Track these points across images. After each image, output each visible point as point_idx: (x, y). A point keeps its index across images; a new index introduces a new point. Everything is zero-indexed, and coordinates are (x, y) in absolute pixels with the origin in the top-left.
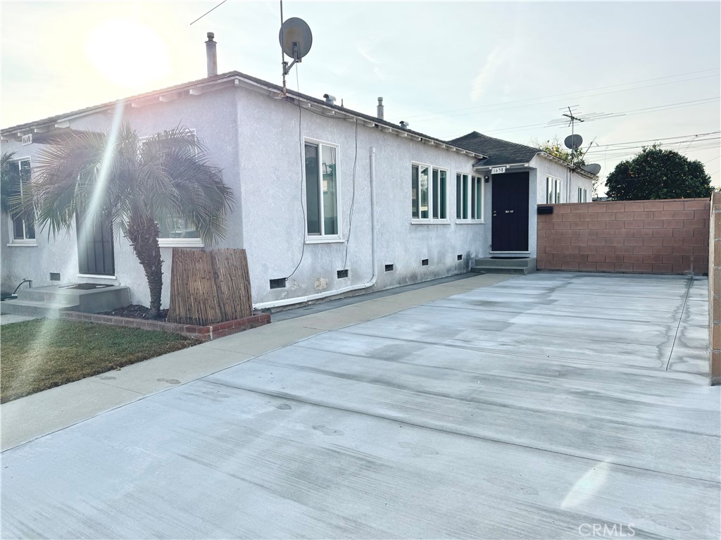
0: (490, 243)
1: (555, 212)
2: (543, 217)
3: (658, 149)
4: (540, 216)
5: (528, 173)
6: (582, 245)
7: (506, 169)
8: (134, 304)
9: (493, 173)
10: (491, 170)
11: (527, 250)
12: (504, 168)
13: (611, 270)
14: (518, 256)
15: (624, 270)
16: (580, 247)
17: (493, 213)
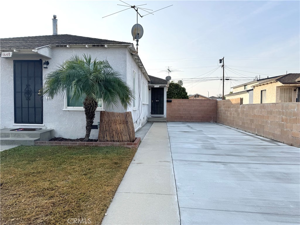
0: (151, 112)
1: (172, 102)
2: (169, 103)
3: (173, 82)
4: (167, 103)
5: (163, 88)
6: (180, 113)
7: (160, 86)
8: (57, 137)
9: (155, 87)
10: (154, 86)
11: (163, 114)
12: (159, 86)
13: (190, 121)
14: (160, 116)
15: (194, 121)
16: (180, 114)
17: (152, 101)
